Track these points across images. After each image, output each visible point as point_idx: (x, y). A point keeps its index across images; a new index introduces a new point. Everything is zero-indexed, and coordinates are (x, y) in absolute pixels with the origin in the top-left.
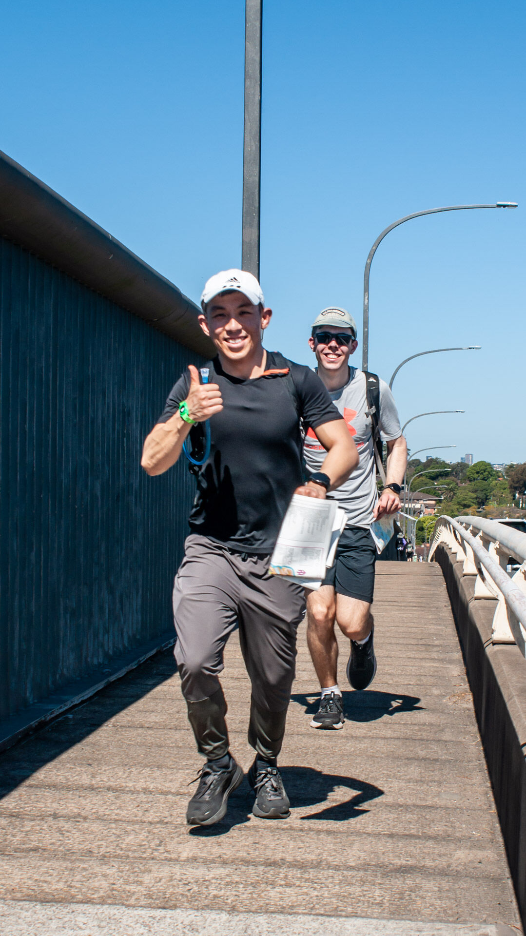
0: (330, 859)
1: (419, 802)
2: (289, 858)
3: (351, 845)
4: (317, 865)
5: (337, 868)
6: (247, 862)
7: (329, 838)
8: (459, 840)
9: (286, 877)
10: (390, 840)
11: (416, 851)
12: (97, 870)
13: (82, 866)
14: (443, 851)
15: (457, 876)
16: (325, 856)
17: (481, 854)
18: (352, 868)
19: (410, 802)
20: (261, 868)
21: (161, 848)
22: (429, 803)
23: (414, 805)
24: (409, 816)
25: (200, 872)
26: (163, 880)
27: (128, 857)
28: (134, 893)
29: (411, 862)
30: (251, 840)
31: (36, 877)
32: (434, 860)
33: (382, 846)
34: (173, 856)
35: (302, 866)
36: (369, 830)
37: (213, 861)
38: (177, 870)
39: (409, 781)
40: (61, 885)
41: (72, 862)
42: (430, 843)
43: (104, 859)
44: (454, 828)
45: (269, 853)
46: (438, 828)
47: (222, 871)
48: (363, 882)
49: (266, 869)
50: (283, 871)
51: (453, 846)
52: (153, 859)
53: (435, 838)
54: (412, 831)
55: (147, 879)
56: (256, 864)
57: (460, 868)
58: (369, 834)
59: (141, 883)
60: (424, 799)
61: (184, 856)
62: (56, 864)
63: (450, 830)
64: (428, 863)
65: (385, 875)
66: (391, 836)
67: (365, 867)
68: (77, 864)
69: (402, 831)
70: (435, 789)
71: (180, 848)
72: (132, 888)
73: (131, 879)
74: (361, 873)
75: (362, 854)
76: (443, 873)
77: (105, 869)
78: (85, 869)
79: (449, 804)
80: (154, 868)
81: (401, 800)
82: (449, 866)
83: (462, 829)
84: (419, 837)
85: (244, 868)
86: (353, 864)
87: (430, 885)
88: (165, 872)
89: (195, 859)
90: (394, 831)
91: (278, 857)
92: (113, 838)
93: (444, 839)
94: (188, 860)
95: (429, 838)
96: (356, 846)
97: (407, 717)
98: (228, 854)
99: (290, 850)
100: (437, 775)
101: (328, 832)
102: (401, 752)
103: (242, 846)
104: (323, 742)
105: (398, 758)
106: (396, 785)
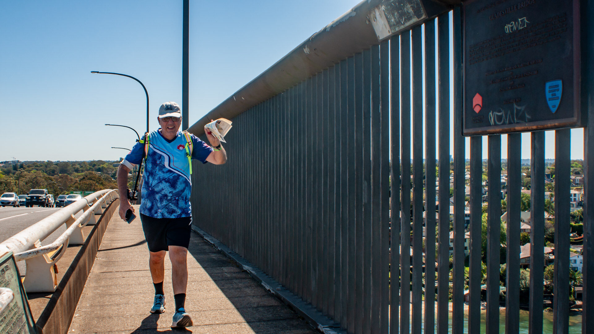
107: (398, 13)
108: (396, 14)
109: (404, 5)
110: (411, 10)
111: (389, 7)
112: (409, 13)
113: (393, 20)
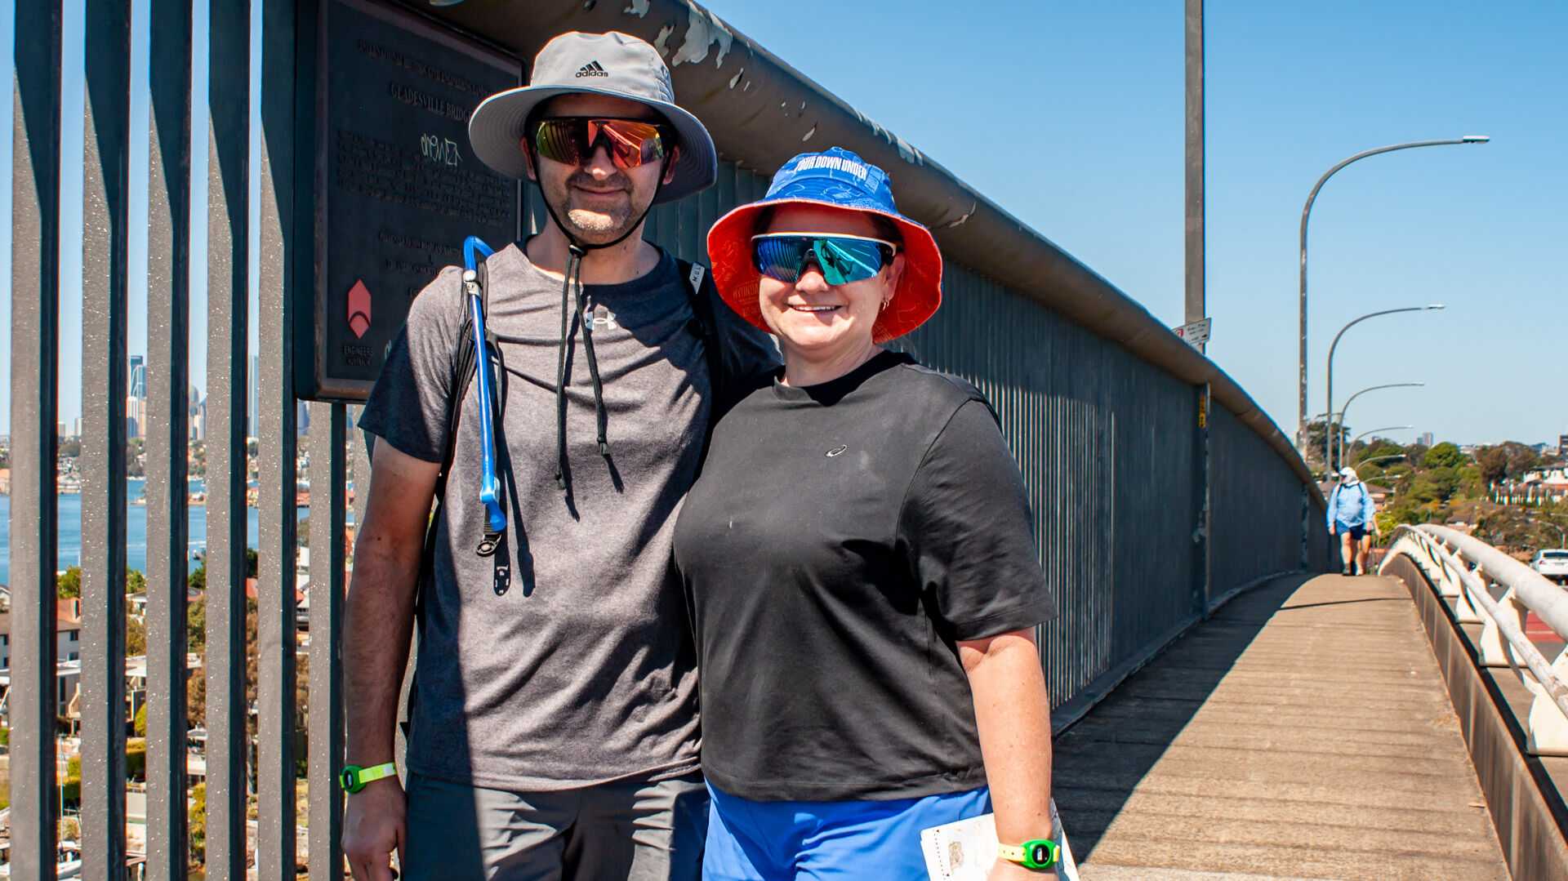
0: (1347, 845)
1: (1417, 807)
2: (1312, 843)
3: (1362, 836)
4: (1337, 849)
5: (1354, 851)
6: (1278, 846)
7: (1342, 831)
8: (1457, 835)
9: (1312, 856)
10: (1396, 834)
11: (1420, 842)
12: (1154, 847)
13: (1141, 844)
14: (1443, 842)
15: (1457, 859)
16: (1341, 843)
17: (1477, 845)
18: (1366, 851)
19: (1407, 807)
20: (1290, 850)
21: (1201, 834)
22: (1426, 808)
23: (1413, 810)
24: (1409, 817)
25: (1240, 851)
26: (1212, 856)
27: (1176, 839)
28: (1191, 863)
29: (1416, 849)
30: (1274, 831)
31: (1107, 850)
32: (1436, 848)
33: (1388, 837)
34: (1214, 839)
35: (1325, 849)
36: (1376, 825)
37: (1248, 844)
38: (1219, 848)
39: (1405, 791)
40: (1130, 856)
41: (1132, 841)
42: (1431, 837)
43: (1156, 840)
44: (1451, 826)
45: (1293, 840)
46: (1437, 826)
47: (1259, 851)
48: (1378, 861)
49: (1295, 850)
50: (1309, 853)
51: (1451, 839)
52: (1198, 841)
53: (1435, 833)
54: (1415, 828)
55: (1197, 854)
56: (1285, 847)
57: (1459, 854)
58: (1376, 829)
59: (1194, 857)
60: (1421, 805)
61: (1222, 839)
62: (1120, 843)
63: (1448, 828)
64: (1431, 850)
65: (1395, 857)
66: (1396, 830)
67: (1378, 851)
68: (1136, 843)
69: (1405, 828)
70: (1429, 797)
71: (1217, 834)
72: (1189, 859)
73: (1185, 854)
74: (1375, 855)
75: (1374, 843)
76: (1446, 857)
77: (1160, 846)
78: (1143, 846)
79: (1444, 809)
80: (1201, 847)
81: (1400, 805)
82: (1450, 853)
83: (1458, 827)
84: (1420, 832)
85: (1275, 849)
86: (1367, 849)
87: (1435, 865)
88: (1211, 850)
89: (1232, 842)
90: (1398, 827)
91: (1302, 842)
92: (1157, 826)
93: (1443, 834)
94: (1226, 842)
95: (1429, 833)
96: (1367, 836)
97: (1394, 738)
98: (1259, 839)
99: (1310, 838)
100: (1430, 787)
101: (1340, 827)
102: (1394, 767)
103: (1269, 835)
104: (1317, 758)
105: (1392, 773)
106: (1393, 794)
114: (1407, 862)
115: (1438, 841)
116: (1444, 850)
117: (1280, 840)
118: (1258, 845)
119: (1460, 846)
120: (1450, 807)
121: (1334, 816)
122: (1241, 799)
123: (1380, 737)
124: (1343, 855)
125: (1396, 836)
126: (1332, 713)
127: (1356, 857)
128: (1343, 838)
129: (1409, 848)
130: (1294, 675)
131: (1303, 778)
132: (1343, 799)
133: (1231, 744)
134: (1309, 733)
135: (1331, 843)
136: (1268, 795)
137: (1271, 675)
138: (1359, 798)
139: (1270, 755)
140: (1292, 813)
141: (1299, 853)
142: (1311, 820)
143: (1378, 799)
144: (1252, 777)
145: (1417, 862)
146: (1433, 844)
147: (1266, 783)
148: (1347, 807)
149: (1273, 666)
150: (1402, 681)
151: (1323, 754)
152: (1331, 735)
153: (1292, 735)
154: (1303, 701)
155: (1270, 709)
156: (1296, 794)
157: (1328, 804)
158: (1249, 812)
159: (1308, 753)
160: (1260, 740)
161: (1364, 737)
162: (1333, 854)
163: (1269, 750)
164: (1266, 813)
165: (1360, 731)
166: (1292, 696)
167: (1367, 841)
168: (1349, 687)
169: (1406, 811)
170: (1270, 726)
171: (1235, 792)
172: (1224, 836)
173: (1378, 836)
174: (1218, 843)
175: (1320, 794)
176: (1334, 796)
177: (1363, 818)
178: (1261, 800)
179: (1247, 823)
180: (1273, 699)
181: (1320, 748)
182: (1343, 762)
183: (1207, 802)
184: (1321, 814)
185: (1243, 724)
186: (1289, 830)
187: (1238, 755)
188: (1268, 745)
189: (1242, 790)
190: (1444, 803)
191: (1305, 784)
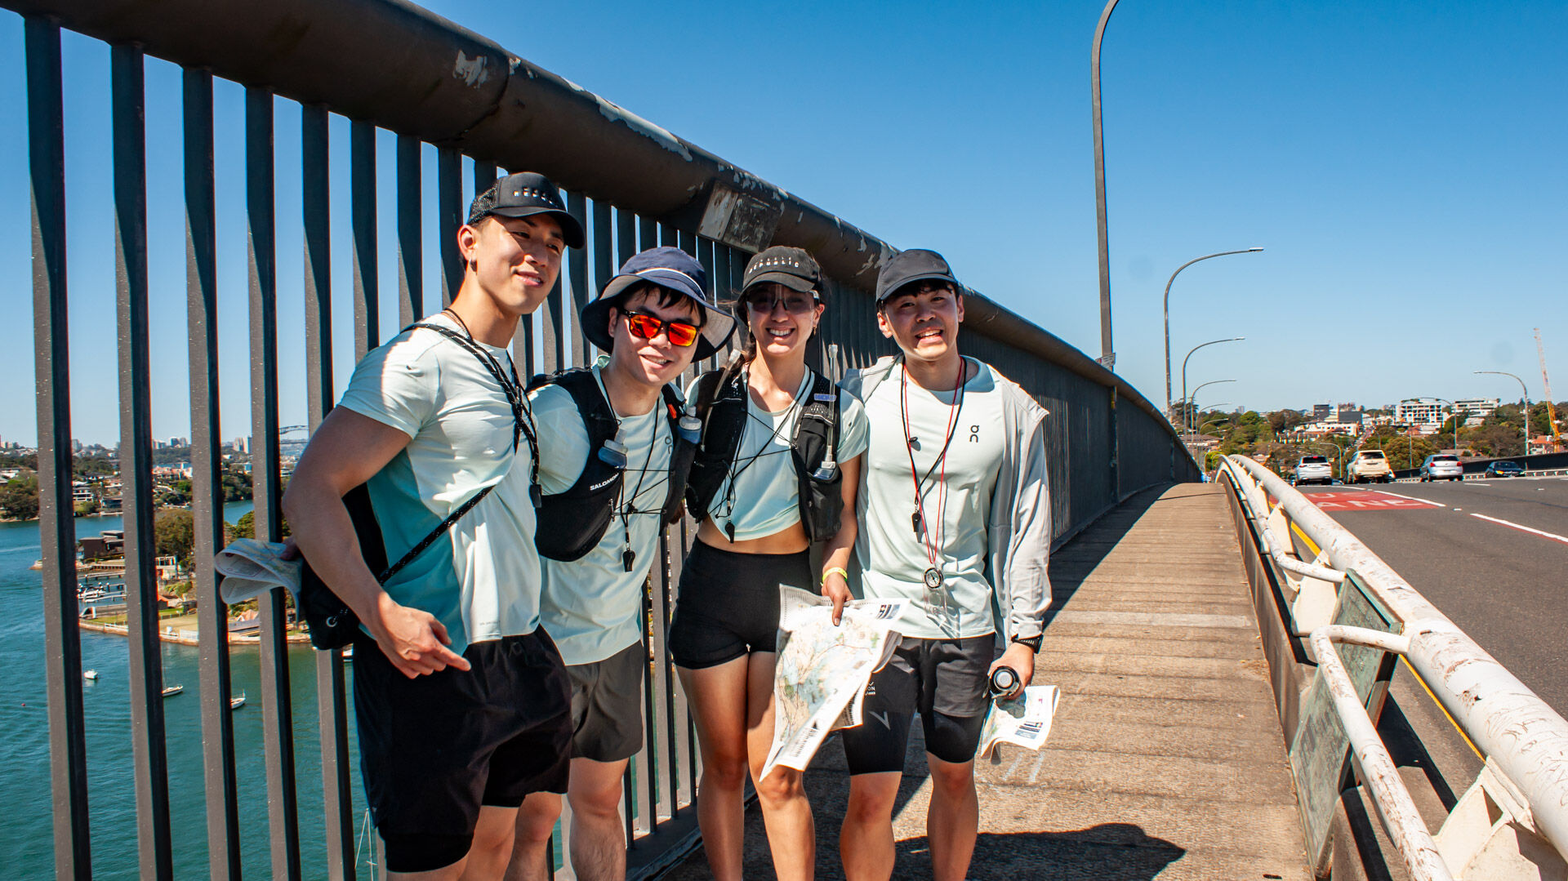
0: (1180, 600)
3: (1189, 596)
4: (1176, 602)
5: (1184, 603)
6: (1148, 601)
7: (1179, 595)
8: (1233, 595)
9: (1164, 605)
11: (1215, 598)
12: (1091, 603)
14: (1226, 598)
16: (1178, 600)
17: (1241, 599)
19: (1211, 584)
20: (1154, 603)
21: (1113, 598)
22: (1219, 584)
23: (1214, 585)
24: (1211, 588)
25: (1130, 603)
26: (1118, 606)
27: (1101, 600)
29: (1213, 601)
30: (1146, 595)
33: (1201, 597)
36: (1196, 592)
37: (1135, 601)
38: (1121, 603)
39: (1210, 577)
40: (1080, 607)
41: (1081, 601)
42: (1220, 596)
43: (1092, 601)
44: (1230, 592)
46: (1224, 592)
47: (1140, 604)
48: (1195, 606)
49: (1156, 603)
51: (1230, 597)
52: (1111, 601)
56: (1152, 602)
57: (1231, 602)
58: (1195, 594)
59: (1110, 607)
60: (1217, 583)
62: (1076, 602)
64: (1220, 601)
65: (1203, 604)
66: (1204, 594)
68: (1083, 602)
69: (1209, 593)
70: (1222, 580)
71: (1121, 597)
72: (1107, 608)
73: (1106, 606)
74: (1193, 604)
75: (1193, 599)
76: (1226, 604)
77: (1094, 603)
78: (1086, 603)
79: (1228, 585)
80: (1113, 603)
81: (1207, 584)
82: (1228, 602)
83: (1234, 592)
84: (1215, 594)
85: (1147, 603)
86: (1190, 602)
87: (1221, 607)
88: (1117, 603)
89: (1127, 600)
90: (1206, 592)
92: (1092, 595)
93: (1226, 595)
94: (1124, 600)
95: (1220, 594)
96: (1191, 596)
97: (1208, 556)
98: (1139, 598)
99: (1164, 598)
100: (1223, 576)
101: (1178, 593)
102: (1206, 568)
103: (1144, 597)
104: (1170, 566)
105: (1206, 570)
106: (1205, 579)
107: (748, 225)
108: (745, 223)
109: (758, 224)
110: (760, 236)
111: (746, 209)
112: (756, 237)
113: (736, 227)
114: (1208, 606)
115: (1223, 597)
116: (1226, 601)
117: (1150, 599)
118: (1139, 601)
119: (1233, 599)
120: (1231, 584)
121: (1176, 589)
122: (1133, 583)
123: (1201, 556)
124: (1178, 604)
125: (1204, 596)
126: (1178, 546)
127: (1184, 605)
128: (1179, 598)
129: (1210, 601)
130: (1161, 530)
131: (1161, 574)
132: (1181, 582)
133: (1128, 560)
134: (1167, 556)
135: (1173, 600)
136: (1145, 581)
137: (1150, 530)
138: (1188, 582)
139: (1148, 565)
140: (1156, 588)
141: (1158, 604)
142: (1165, 591)
143: (1197, 581)
144: (1138, 574)
145: (1213, 606)
146: (1221, 599)
147: (1145, 576)
148: (1182, 585)
149: (1151, 526)
150: (1216, 531)
151: (1173, 564)
152: (1177, 556)
153: (1159, 556)
154: (1165, 541)
155: (1148, 545)
156: (1159, 580)
157: (1173, 584)
158: (1136, 588)
159: (1167, 564)
160: (1143, 559)
161: (1194, 556)
162: (1174, 604)
163: (1147, 563)
164: (1144, 588)
165: (1191, 553)
166: (1159, 539)
167: (1190, 599)
168: (1188, 534)
169: (1210, 586)
170: (1148, 552)
171: (1130, 580)
172: (1123, 598)
173: (1195, 596)
174: (1120, 601)
175: (1170, 580)
176: (1178, 581)
177: (1189, 589)
178: (1141, 583)
179: (1133, 593)
180: (1150, 541)
181: (1172, 562)
182: (1182, 567)
183: (1115, 585)
184: (1170, 588)
185: (1135, 553)
186: (1154, 595)
187: (1132, 565)
188: (1146, 561)
189: (1133, 579)
190: (1229, 582)
191: (1163, 577)
